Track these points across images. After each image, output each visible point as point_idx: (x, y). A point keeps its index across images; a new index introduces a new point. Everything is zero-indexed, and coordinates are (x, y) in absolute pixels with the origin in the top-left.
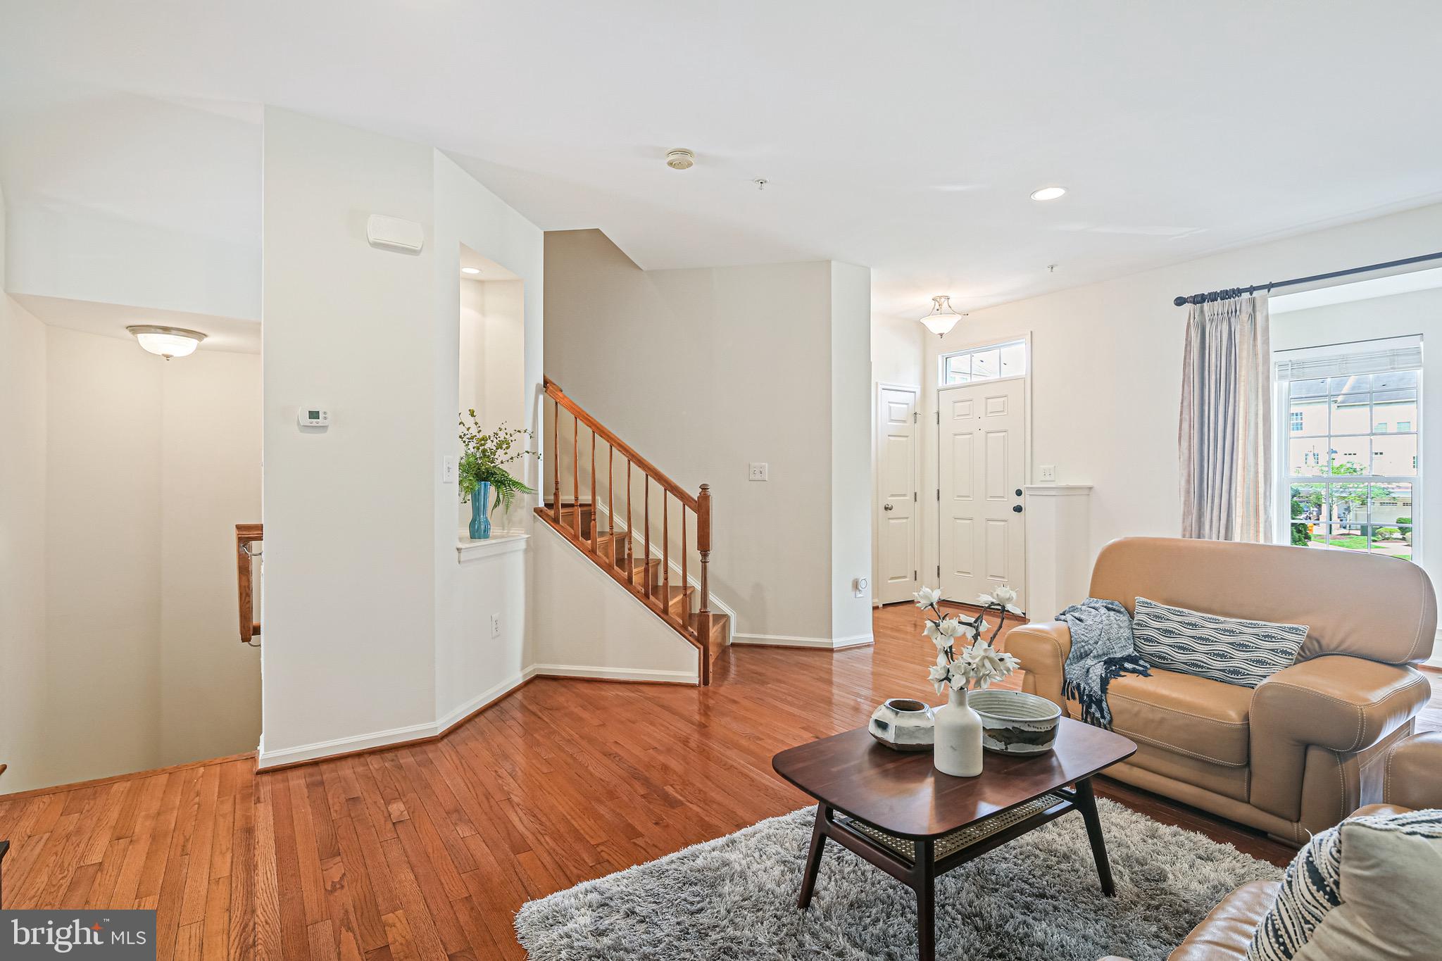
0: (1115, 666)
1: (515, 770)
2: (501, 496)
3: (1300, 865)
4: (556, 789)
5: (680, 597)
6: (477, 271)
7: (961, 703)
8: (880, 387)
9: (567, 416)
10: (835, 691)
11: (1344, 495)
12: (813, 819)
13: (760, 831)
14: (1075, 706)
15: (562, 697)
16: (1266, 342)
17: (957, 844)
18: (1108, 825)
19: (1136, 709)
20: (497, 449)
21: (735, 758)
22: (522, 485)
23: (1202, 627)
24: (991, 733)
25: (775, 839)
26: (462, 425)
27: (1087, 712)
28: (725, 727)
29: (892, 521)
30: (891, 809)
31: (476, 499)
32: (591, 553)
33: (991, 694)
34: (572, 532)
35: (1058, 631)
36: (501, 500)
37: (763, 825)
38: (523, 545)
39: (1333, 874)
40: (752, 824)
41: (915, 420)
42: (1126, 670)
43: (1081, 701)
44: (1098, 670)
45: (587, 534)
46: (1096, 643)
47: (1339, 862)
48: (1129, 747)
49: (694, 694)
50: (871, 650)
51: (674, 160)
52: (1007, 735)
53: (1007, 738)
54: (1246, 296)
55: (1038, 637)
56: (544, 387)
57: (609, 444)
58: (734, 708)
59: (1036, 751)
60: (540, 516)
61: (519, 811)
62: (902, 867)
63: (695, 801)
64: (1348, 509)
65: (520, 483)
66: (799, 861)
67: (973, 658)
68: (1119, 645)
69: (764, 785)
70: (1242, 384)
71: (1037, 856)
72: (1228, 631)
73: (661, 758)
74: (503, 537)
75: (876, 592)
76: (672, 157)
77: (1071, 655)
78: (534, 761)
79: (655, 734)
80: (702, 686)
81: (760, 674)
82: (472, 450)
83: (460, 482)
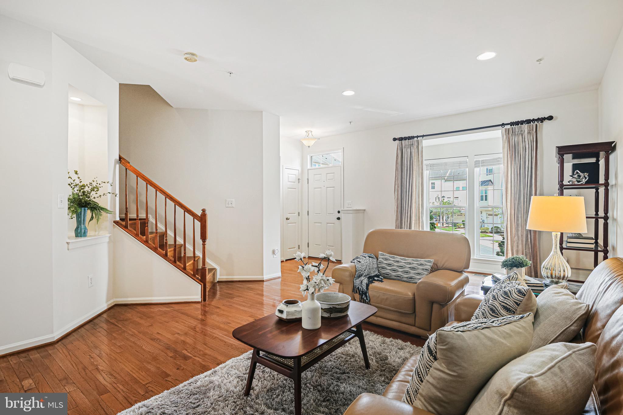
0: (371, 279)
1: (101, 353)
2: (94, 215)
3: (426, 347)
4: (124, 360)
5: (192, 262)
6: (80, 100)
7: (313, 299)
8: (284, 167)
9: (132, 176)
10: (264, 298)
11: (447, 212)
12: (251, 356)
13: (228, 365)
14: (357, 296)
15: (130, 314)
16: (422, 156)
17: (311, 357)
18: (368, 341)
19: (378, 295)
20: (91, 191)
21: (218, 333)
22: (106, 210)
23: (401, 262)
24: (324, 310)
25: (235, 367)
26: (70, 178)
27: (362, 298)
28: (213, 320)
29: (289, 224)
30: (283, 347)
31: (79, 217)
32: (146, 242)
33: (325, 294)
34: (135, 232)
35: (351, 267)
36: (94, 217)
37: (229, 362)
38: (107, 240)
39: (435, 349)
40: (224, 362)
41: (299, 181)
42: (375, 280)
43: (360, 294)
44: (365, 281)
45: (143, 233)
46: (365, 270)
47: (436, 345)
48: (375, 310)
49: (199, 306)
50: (280, 280)
51: (188, 57)
52: (329, 310)
53: (331, 311)
54: (416, 139)
55: (344, 270)
56: (119, 160)
57: (155, 190)
58: (218, 310)
59: (341, 315)
60: (117, 225)
61: (103, 374)
62: (288, 371)
63: (198, 355)
64: (448, 217)
65: (105, 209)
66: (245, 376)
67: (317, 280)
68: (373, 271)
69: (230, 343)
70: (415, 171)
71: (342, 358)
72: (409, 263)
73: (182, 338)
74: (95, 236)
75: (282, 255)
76: (186, 56)
77: (356, 276)
78: (112, 348)
79: (179, 327)
80: (203, 302)
81: (230, 294)
82: (77, 192)
83: (69, 208)
